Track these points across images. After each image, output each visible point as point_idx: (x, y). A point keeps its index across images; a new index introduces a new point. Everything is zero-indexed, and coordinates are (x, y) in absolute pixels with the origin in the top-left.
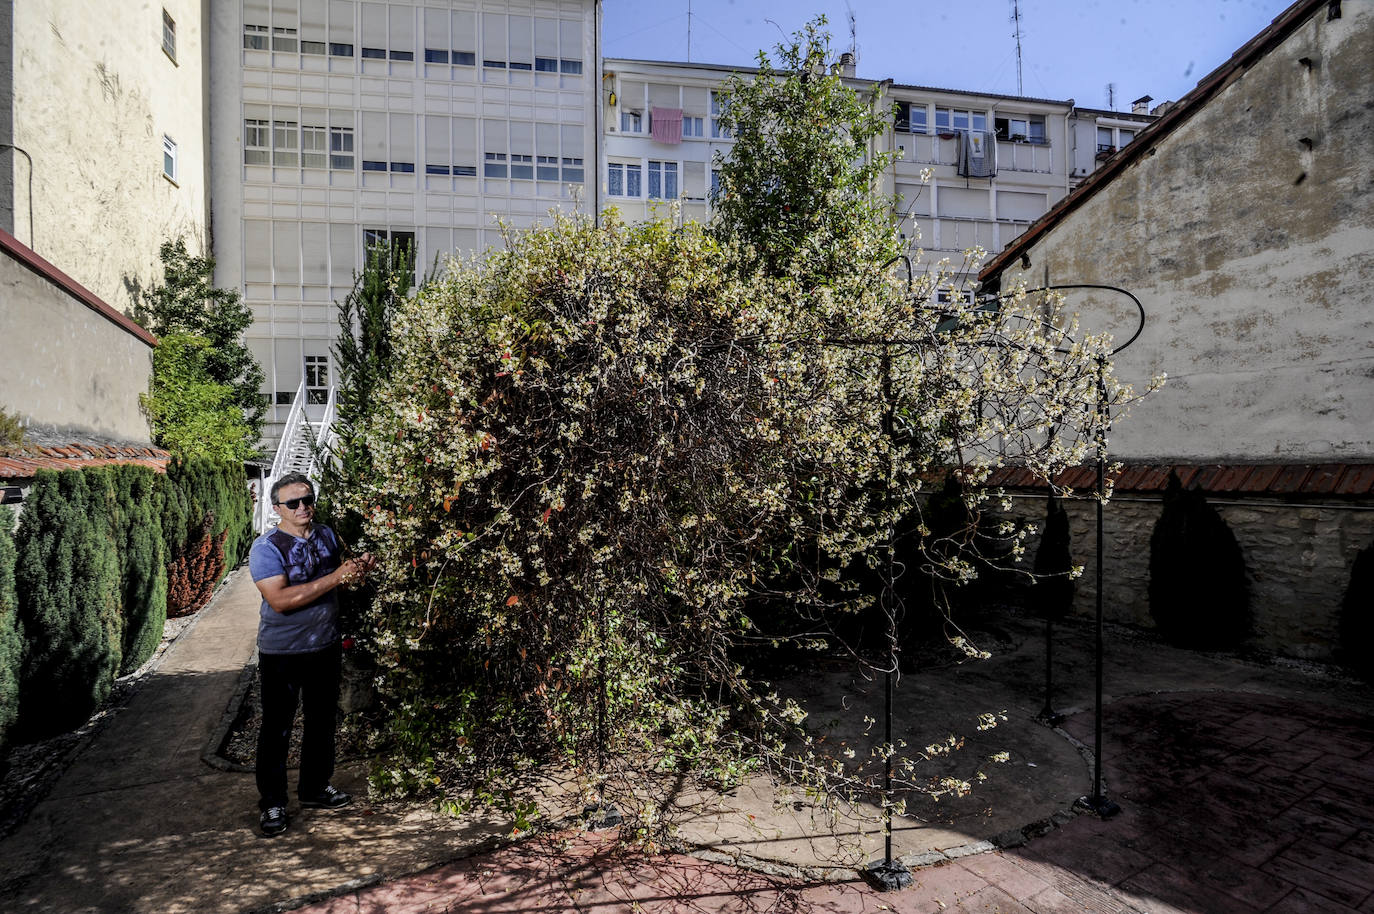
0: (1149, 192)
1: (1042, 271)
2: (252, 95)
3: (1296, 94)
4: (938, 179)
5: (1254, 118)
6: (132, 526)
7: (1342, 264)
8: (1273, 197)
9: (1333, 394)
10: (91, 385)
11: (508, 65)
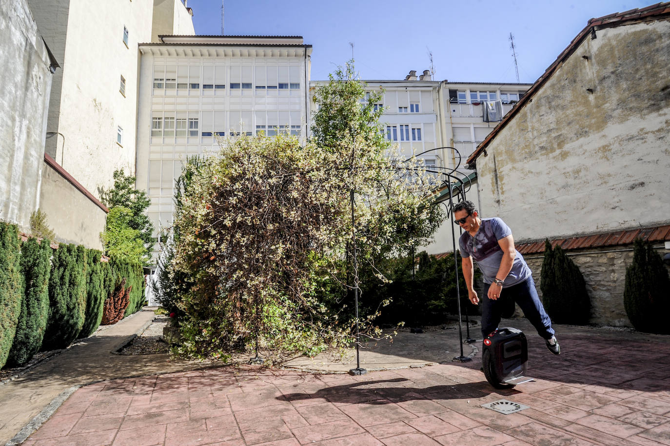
0: (532, 118)
1: (492, 157)
2: (155, 107)
3: (584, 71)
4: (474, 124)
5: (569, 82)
6: (92, 274)
7: (612, 141)
8: (581, 115)
9: (616, 199)
10: (80, 226)
11: (266, 87)
